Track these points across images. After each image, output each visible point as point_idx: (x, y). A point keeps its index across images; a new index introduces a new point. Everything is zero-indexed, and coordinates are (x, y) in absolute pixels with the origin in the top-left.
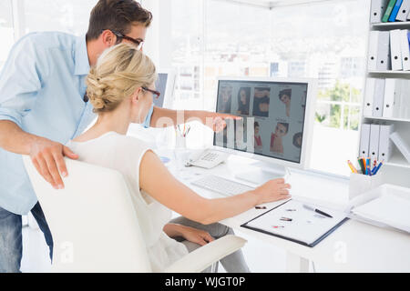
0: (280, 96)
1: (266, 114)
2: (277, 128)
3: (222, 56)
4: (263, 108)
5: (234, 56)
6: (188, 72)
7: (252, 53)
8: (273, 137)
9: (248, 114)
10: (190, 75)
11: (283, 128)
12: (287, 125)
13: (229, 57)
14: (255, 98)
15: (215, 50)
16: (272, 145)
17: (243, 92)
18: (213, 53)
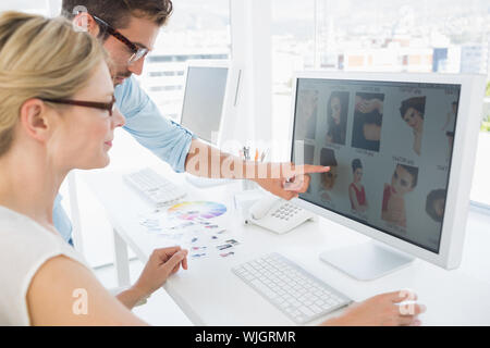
0: (403, 112)
1: (374, 146)
2: (396, 175)
3: (374, 42)
4: (370, 132)
5: (388, 41)
6: (330, 62)
7: (413, 36)
8: (388, 192)
9: (343, 143)
10: (333, 66)
11: (408, 178)
12: (414, 171)
13: (383, 42)
14: (357, 113)
15: (366, 34)
16: (385, 208)
17: (336, 101)
18: (363, 38)
